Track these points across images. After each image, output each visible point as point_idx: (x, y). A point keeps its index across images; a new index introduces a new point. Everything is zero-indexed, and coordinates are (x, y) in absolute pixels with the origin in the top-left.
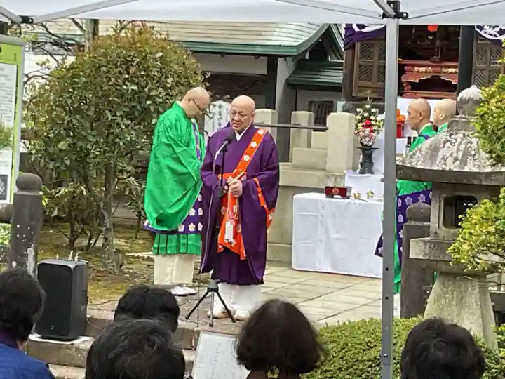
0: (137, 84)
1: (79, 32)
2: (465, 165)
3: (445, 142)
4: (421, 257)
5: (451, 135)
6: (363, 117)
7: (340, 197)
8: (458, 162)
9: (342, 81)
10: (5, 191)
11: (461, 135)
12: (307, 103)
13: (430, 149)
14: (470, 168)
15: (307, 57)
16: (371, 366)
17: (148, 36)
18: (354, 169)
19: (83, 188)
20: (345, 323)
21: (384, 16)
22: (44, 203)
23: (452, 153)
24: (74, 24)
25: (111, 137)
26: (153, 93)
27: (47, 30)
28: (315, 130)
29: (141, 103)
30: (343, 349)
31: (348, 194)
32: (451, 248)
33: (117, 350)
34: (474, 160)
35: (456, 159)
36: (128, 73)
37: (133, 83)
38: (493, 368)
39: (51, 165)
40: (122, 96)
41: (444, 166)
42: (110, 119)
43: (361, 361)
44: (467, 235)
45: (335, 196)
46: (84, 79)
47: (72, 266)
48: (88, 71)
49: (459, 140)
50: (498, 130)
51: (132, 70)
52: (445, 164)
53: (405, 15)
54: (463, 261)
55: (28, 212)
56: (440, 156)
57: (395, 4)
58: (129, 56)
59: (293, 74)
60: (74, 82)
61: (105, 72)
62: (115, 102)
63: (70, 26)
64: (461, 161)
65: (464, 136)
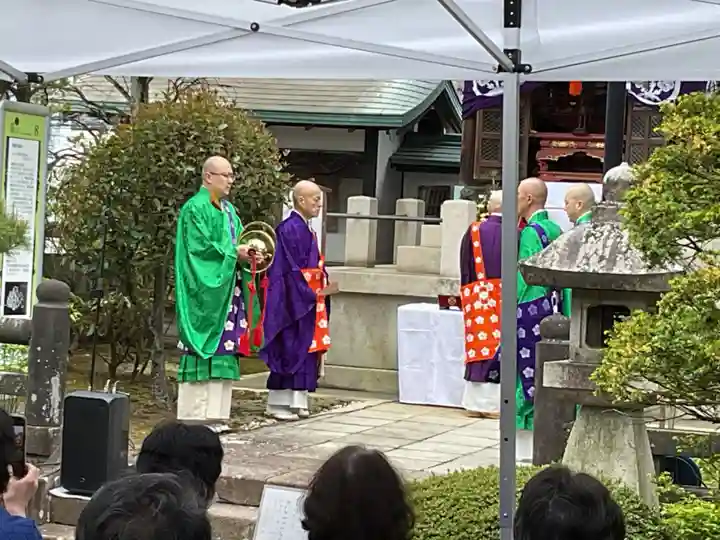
0: (194, 164)
1: (125, 100)
2: (614, 264)
3: (588, 236)
4: (557, 385)
5: (594, 227)
7: (457, 308)
8: (604, 262)
9: (459, 160)
10: (24, 303)
11: (609, 227)
12: (416, 189)
13: (568, 245)
14: (621, 268)
15: (416, 130)
16: (489, 529)
17: (209, 102)
19: (126, 299)
21: (500, 69)
22: (73, 318)
23: (597, 250)
24: (115, 89)
25: (161, 233)
27: (82, 96)
28: (427, 223)
32: (595, 373)
33: (108, 513)
34: (626, 260)
35: (602, 258)
36: (183, 151)
37: (188, 162)
38: (650, 530)
39: (85, 269)
40: (174, 179)
41: (586, 267)
42: (159, 209)
43: (476, 522)
44: (615, 356)
45: (451, 308)
46: (126, 158)
47: (108, 400)
48: (131, 149)
49: (606, 233)
50: (653, 219)
51: (189, 146)
52: (588, 264)
53: (528, 68)
54: (610, 390)
55: (51, 330)
56: (581, 254)
57: (514, 54)
58: (184, 129)
59: (398, 151)
60: (114, 163)
61: (153, 150)
62: (166, 188)
63: (112, 91)
64: (608, 260)
65: (613, 227)
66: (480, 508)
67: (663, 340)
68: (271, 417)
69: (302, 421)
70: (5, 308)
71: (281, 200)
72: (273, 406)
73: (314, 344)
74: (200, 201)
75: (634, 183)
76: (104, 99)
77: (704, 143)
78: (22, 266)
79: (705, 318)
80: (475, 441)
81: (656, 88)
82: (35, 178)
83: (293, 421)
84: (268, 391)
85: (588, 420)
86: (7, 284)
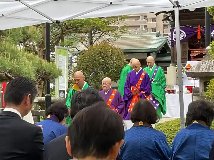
0: (104, 60)
2: (210, 70)
3: (202, 64)
5: (204, 61)
7: (172, 93)
9: (171, 59)
10: (64, 96)
11: (208, 61)
13: (197, 66)
15: (160, 52)
18: (177, 85)
21: (174, 7)
23: (205, 67)
26: (109, 62)
27: (77, 49)
29: (106, 66)
30: (170, 127)
31: (175, 92)
34: (213, 69)
35: (206, 69)
36: (101, 56)
40: (99, 64)
41: (203, 71)
49: (207, 63)
51: (103, 55)
53: (180, 6)
56: (201, 68)
57: (177, 3)
58: (101, 51)
59: (156, 58)
61: (94, 57)
64: (208, 69)
65: (209, 61)
66: (177, 127)
70: (60, 96)
78: (64, 86)
86: (60, 91)
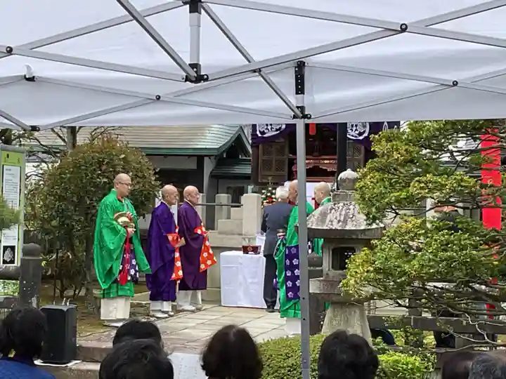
0: (107, 178)
1: (63, 143)
2: (346, 225)
3: (331, 210)
4: (317, 292)
5: (335, 204)
6: (267, 196)
7: (253, 253)
8: (341, 223)
9: (250, 172)
11: (342, 204)
12: (225, 189)
13: (321, 215)
14: (350, 227)
15: (225, 156)
16: (289, 371)
17: (114, 143)
19: (69, 254)
20: (268, 341)
21: (295, 117)
22: (43, 265)
23: (336, 217)
24: (58, 138)
25: (90, 216)
27: (39, 142)
28: (232, 206)
30: (269, 359)
32: (341, 284)
33: (119, 363)
34: (352, 221)
35: (339, 221)
36: (101, 170)
37: (104, 177)
39: (47, 237)
40: (96, 186)
41: (331, 227)
42: (88, 203)
43: (283, 367)
44: (354, 273)
45: (249, 253)
46: (68, 175)
47: (65, 309)
49: (341, 208)
50: (373, 198)
51: (104, 168)
52: (332, 225)
53: (309, 116)
54: (351, 292)
55: (31, 271)
56: (328, 219)
57: (302, 108)
58: (101, 158)
59: (216, 167)
60: (62, 178)
61: (84, 170)
62: (92, 191)
63: (56, 139)
64: (343, 222)
65: (344, 204)
66: (284, 359)
67: (381, 263)
68: (153, 316)
69: (171, 318)
70: (4, 260)
71: (155, 196)
72: (153, 310)
73: (174, 276)
74: (111, 198)
75: (361, 179)
76: (51, 144)
77: (399, 156)
78: (13, 236)
79: (404, 250)
80: (266, 325)
81: (356, 130)
82: (19, 187)
83: (166, 318)
84: (149, 302)
85: (334, 311)
86: (4, 247)
